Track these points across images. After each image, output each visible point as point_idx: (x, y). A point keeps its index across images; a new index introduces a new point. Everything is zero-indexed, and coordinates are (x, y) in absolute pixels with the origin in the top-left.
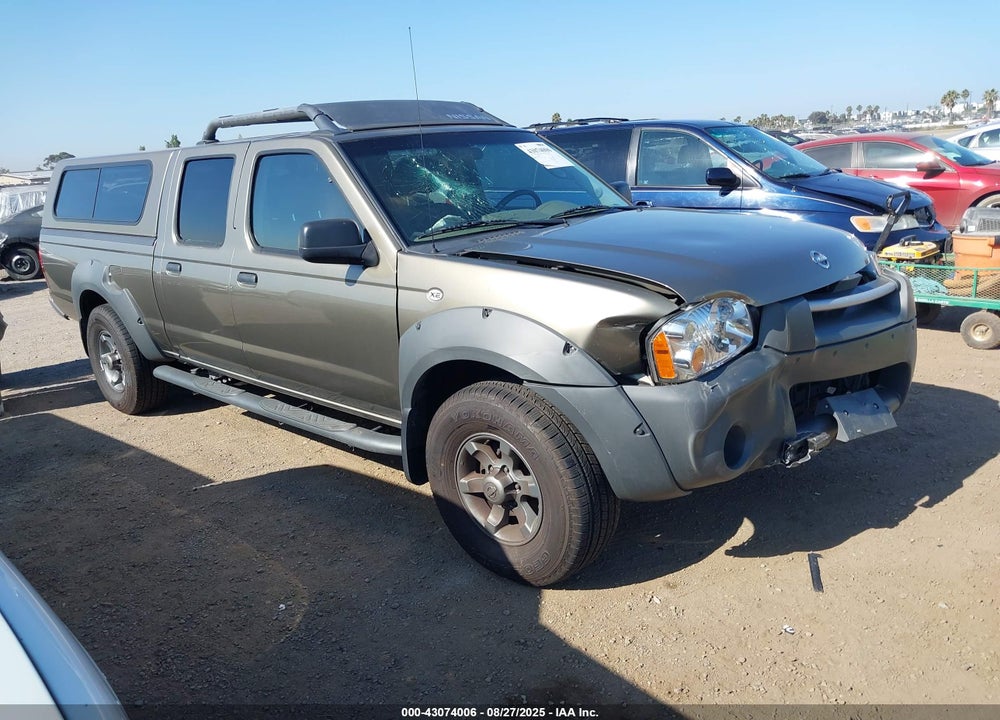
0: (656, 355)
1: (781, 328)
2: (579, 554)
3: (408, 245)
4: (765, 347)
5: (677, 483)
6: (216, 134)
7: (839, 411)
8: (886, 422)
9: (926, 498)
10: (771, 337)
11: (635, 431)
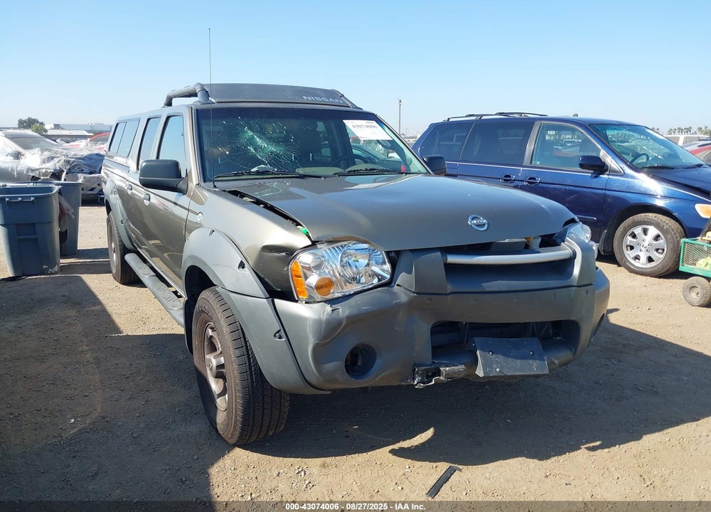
0: (295, 278)
1: (410, 272)
2: (243, 423)
3: (205, 181)
4: (398, 285)
5: (307, 381)
6: (173, 102)
7: (482, 350)
8: (535, 367)
9: (598, 443)
10: (402, 278)
11: (275, 336)
